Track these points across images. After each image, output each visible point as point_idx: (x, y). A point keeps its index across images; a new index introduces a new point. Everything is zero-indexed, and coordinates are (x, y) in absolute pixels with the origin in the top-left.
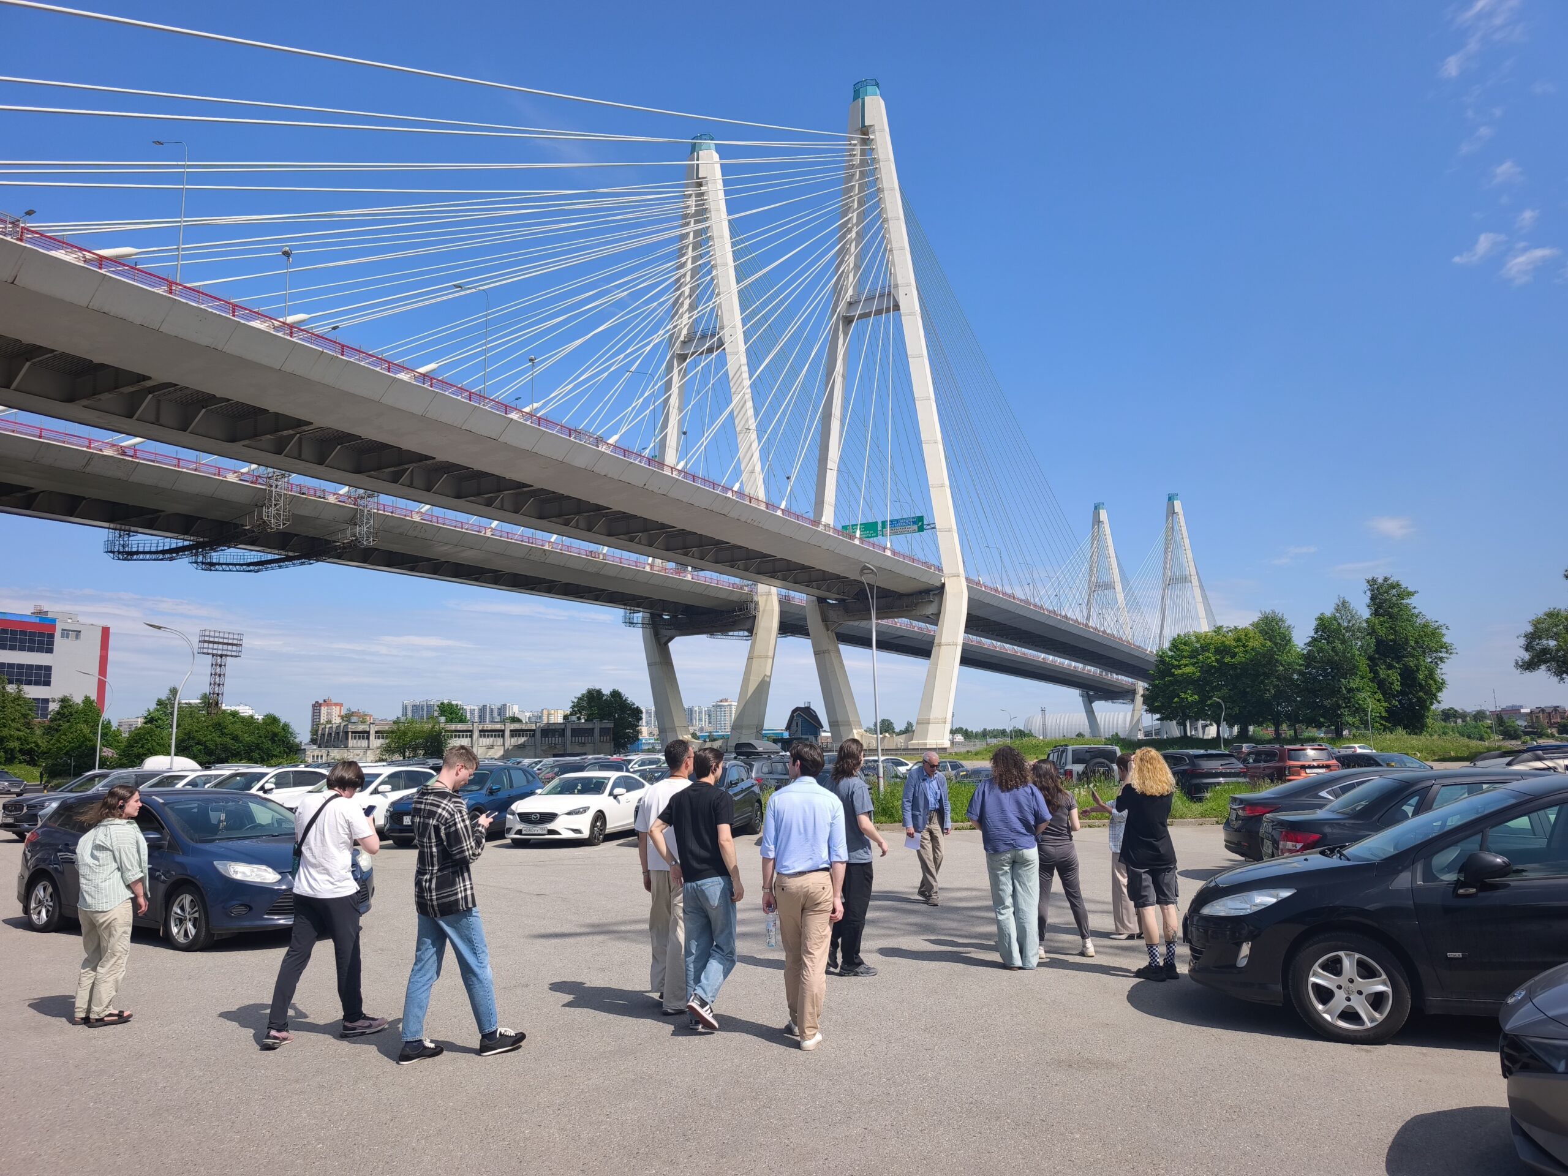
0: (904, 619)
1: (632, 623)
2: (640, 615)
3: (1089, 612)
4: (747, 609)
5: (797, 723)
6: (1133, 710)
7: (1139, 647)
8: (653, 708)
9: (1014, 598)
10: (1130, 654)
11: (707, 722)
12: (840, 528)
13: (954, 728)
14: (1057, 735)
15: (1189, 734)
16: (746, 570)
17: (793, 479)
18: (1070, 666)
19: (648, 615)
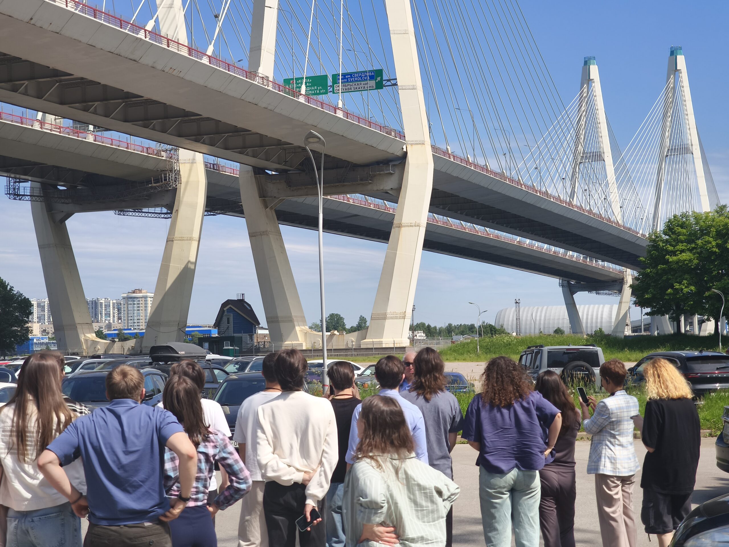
0: (358, 195)
1: (18, 195)
2: (28, 184)
3: (574, 188)
4: (165, 180)
5: (228, 319)
6: (620, 303)
7: (629, 229)
8: (47, 301)
9: (487, 170)
10: (619, 237)
11: (116, 318)
12: (281, 82)
13: (415, 324)
14: (532, 331)
15: (683, 331)
16: (164, 131)
17: (222, 18)
18: (550, 250)
19: (38, 185)
